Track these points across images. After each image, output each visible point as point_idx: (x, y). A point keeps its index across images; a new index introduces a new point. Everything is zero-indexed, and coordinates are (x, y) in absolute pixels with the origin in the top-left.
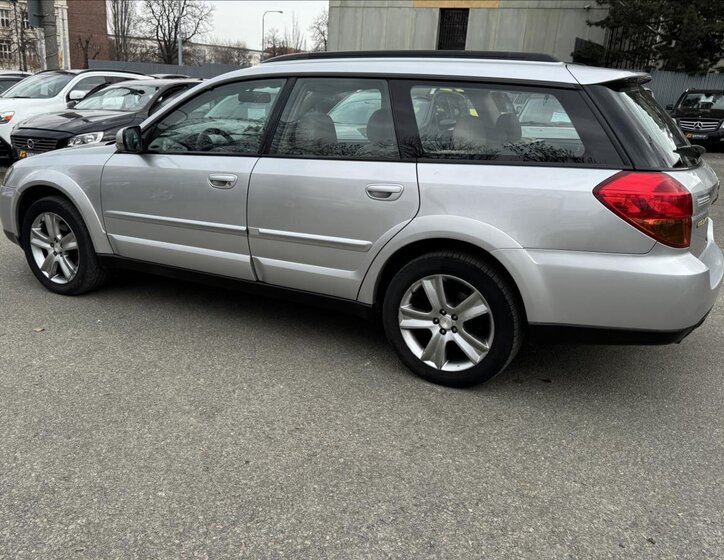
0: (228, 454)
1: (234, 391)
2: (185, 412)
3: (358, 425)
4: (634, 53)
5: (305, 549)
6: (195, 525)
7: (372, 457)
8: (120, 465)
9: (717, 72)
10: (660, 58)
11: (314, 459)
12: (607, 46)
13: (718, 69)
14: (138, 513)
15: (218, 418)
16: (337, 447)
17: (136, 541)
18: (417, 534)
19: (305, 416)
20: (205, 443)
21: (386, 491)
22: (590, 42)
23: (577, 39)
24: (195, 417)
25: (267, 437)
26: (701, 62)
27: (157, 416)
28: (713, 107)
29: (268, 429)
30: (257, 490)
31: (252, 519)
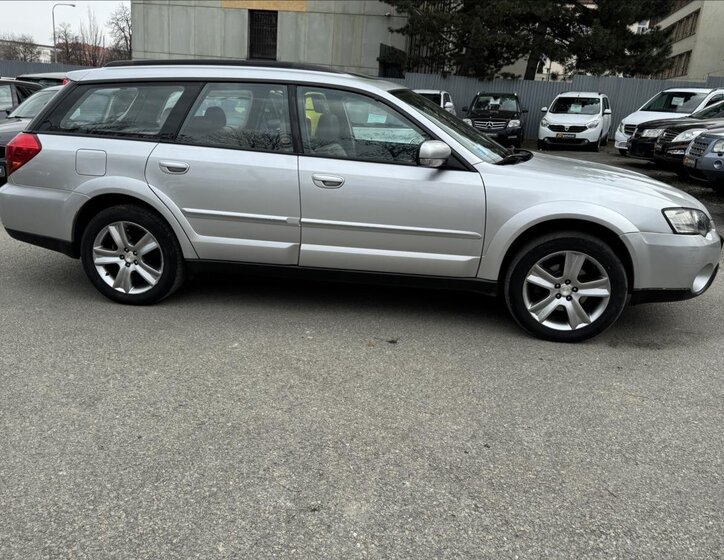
0: (119, 433)
1: (108, 382)
2: (63, 405)
3: (238, 396)
4: (432, 59)
5: (213, 495)
6: (105, 492)
7: (256, 419)
8: (10, 455)
9: (501, 77)
10: (454, 64)
11: (203, 427)
12: (408, 52)
13: (502, 74)
14: (44, 491)
15: (100, 406)
16: (223, 415)
17: (49, 513)
18: (307, 468)
19: (186, 395)
20: (93, 429)
21: (275, 441)
22: (393, 48)
23: (382, 45)
24: (75, 407)
25: (153, 415)
26: (488, 68)
27: (34, 410)
28: (501, 109)
29: (152, 409)
30: (157, 457)
31: (157, 480)
